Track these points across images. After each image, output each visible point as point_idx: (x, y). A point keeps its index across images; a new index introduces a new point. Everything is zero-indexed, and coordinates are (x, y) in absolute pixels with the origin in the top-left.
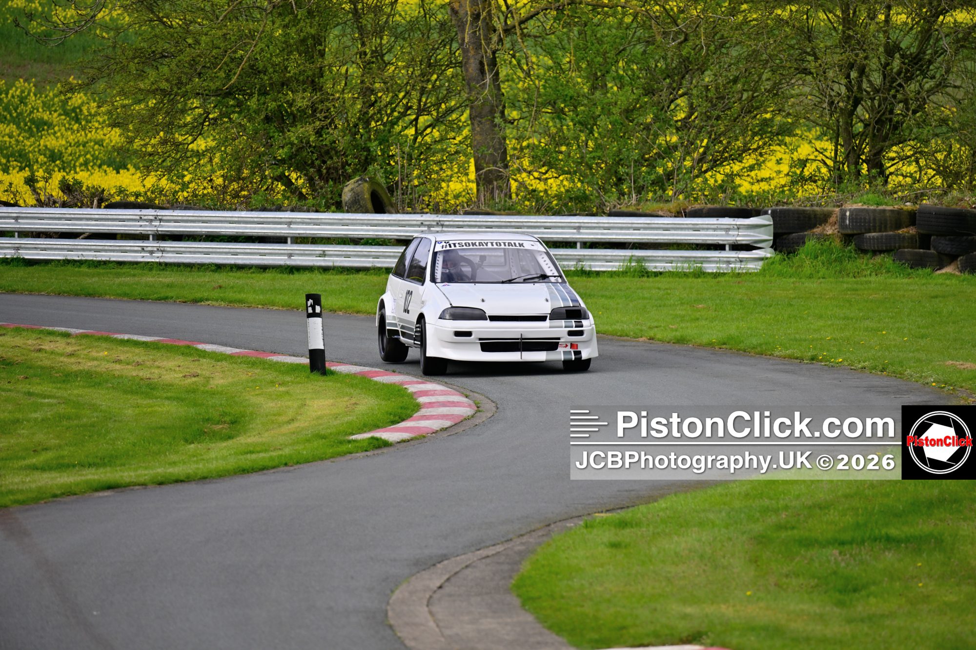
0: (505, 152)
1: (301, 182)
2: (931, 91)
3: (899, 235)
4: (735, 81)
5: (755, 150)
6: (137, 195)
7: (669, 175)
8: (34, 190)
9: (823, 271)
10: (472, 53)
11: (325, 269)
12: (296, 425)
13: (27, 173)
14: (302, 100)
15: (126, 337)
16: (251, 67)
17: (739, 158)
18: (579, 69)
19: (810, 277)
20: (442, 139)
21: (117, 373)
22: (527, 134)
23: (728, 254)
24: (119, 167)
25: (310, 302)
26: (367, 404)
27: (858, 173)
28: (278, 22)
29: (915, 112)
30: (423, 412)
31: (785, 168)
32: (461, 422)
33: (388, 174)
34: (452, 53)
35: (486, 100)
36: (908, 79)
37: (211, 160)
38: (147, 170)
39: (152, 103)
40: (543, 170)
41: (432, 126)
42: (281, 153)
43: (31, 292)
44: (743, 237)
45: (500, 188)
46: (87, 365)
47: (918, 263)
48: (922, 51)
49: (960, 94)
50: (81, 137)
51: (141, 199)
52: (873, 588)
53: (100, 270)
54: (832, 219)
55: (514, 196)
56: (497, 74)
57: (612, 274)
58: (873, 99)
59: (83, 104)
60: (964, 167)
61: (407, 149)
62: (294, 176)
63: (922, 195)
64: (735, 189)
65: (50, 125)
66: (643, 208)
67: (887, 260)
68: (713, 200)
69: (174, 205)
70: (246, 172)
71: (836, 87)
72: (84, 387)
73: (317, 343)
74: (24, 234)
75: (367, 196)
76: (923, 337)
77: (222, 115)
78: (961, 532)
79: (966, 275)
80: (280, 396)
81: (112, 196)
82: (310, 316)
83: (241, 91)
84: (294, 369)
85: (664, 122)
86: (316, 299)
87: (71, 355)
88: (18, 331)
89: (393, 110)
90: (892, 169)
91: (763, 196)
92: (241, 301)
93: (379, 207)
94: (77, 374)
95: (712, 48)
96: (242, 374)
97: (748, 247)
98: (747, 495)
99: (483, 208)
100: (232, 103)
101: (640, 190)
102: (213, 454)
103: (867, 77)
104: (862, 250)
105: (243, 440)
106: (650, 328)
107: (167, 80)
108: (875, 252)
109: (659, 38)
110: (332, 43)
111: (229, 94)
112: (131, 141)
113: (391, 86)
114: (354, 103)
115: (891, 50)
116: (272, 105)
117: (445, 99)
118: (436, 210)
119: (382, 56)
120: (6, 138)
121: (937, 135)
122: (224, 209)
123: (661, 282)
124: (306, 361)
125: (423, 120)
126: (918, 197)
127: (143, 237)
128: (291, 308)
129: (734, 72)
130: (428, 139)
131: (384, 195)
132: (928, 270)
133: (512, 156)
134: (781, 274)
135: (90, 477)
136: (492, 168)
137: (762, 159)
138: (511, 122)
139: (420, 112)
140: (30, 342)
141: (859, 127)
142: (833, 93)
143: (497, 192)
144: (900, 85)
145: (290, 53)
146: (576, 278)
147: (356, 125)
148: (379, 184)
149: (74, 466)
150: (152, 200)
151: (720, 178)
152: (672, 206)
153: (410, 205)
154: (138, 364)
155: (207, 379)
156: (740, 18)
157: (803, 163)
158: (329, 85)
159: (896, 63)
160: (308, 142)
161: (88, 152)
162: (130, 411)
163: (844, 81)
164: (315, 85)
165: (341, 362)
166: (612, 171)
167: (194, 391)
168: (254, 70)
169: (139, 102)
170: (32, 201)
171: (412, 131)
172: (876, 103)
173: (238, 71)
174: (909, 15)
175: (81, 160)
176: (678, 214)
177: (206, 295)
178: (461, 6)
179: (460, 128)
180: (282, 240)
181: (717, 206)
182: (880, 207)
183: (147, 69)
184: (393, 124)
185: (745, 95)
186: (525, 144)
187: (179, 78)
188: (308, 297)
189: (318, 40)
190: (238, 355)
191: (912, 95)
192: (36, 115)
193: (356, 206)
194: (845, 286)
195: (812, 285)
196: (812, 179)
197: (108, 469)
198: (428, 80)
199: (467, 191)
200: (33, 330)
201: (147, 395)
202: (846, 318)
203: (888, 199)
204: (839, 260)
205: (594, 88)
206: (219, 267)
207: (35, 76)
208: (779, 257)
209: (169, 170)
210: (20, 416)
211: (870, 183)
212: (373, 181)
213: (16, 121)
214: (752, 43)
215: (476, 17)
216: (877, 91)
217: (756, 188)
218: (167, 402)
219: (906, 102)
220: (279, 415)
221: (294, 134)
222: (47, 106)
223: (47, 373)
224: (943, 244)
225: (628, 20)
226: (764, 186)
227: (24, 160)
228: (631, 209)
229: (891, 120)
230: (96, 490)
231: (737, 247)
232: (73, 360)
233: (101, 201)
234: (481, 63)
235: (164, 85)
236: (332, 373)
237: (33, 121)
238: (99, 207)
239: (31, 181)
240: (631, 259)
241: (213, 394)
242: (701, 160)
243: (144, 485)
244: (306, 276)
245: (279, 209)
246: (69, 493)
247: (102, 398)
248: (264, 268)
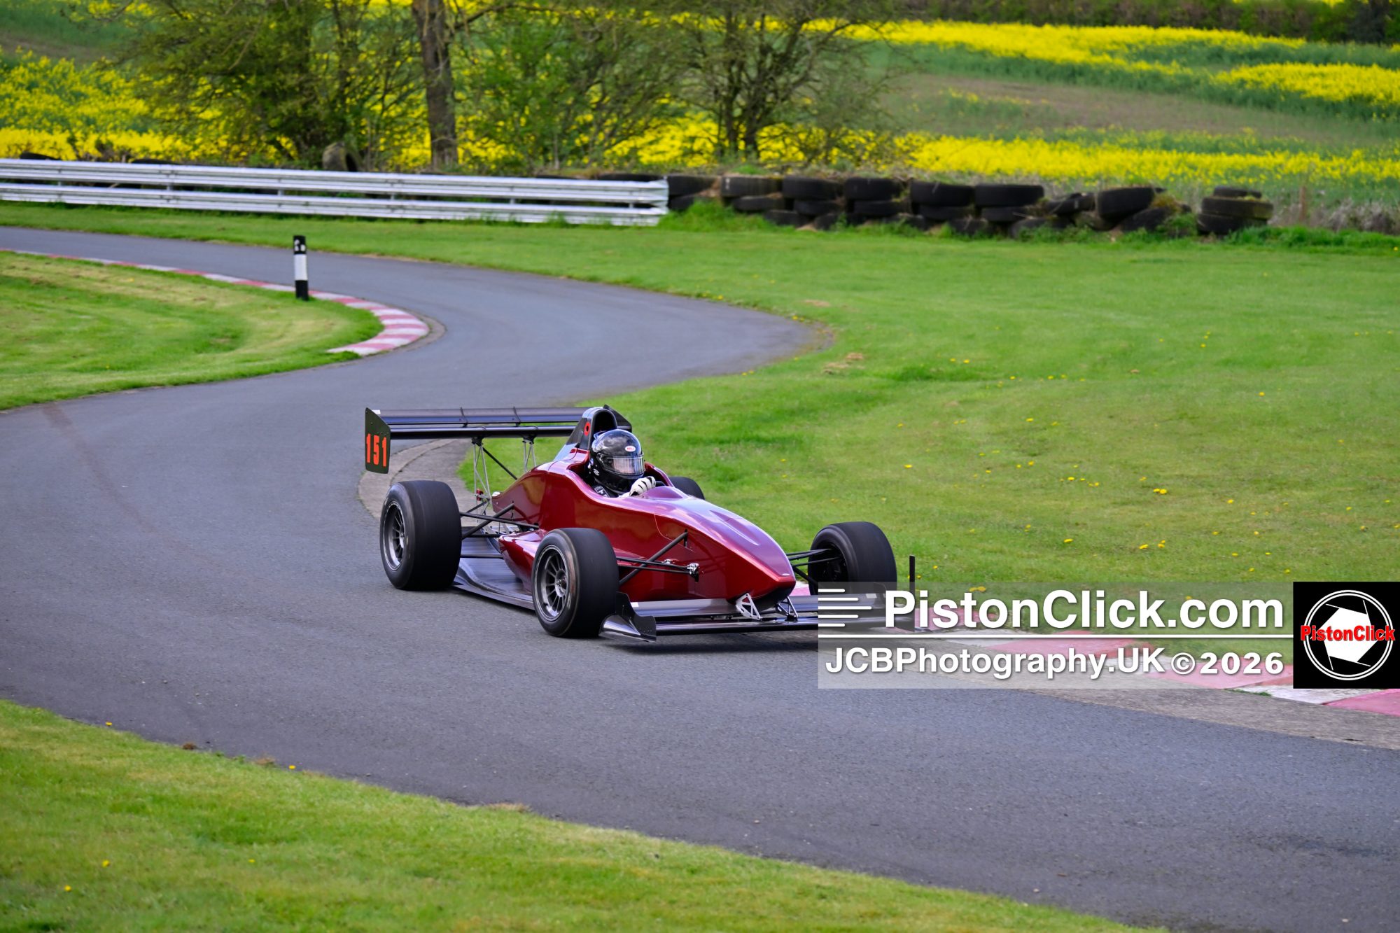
0: (453, 127)
1: (289, 146)
2: (796, 84)
3: (768, 199)
4: (640, 72)
5: (655, 128)
6: (158, 153)
7: (585, 147)
8: (75, 148)
9: (707, 226)
10: (428, 45)
11: (308, 217)
12: (284, 340)
13: (67, 135)
14: (292, 79)
15: (148, 267)
16: (251, 52)
17: (641, 133)
18: (514, 60)
19: (697, 230)
20: (404, 114)
21: (140, 296)
22: (471, 111)
23: (632, 211)
24: (142, 131)
25: (297, 242)
26: (341, 325)
27: (736, 148)
28: (274, 15)
29: (783, 100)
30: (386, 332)
31: (678, 143)
32: (417, 341)
33: (360, 141)
34: (412, 44)
35: (439, 83)
36: (779, 74)
37: (217, 126)
38: (166, 134)
39: (170, 79)
40: (485, 140)
41: (397, 102)
42: (274, 122)
43: (71, 229)
44: (642, 198)
45: (450, 154)
46: (116, 289)
47: (783, 221)
48: (789, 51)
49: (819, 87)
50: (111, 106)
51: (161, 157)
52: (746, 478)
53: (126, 213)
54: (715, 185)
55: (460, 162)
56: (448, 63)
57: (538, 225)
58: (749, 89)
59: (113, 80)
60: (821, 145)
61: (375, 121)
62: (284, 141)
63: (788, 167)
64: (638, 158)
65: (86, 96)
66: (563, 174)
67: (759, 219)
68: (620, 168)
69: (187, 162)
70: (246, 137)
71: (720, 78)
72: (113, 307)
73: (302, 275)
74: (67, 183)
75: (343, 158)
76: (786, 280)
77: (227, 91)
78: (816, 436)
79: (821, 232)
80: (271, 317)
81: (136, 154)
82: (297, 253)
83: (243, 72)
84: (283, 295)
85: (581, 103)
86: (302, 240)
87: (103, 281)
88: (60, 260)
89: (365, 89)
90: (763, 146)
91: (660, 166)
92: (240, 241)
93: (352, 167)
94: (107, 297)
95: (622, 45)
96: (242, 299)
97: (647, 206)
98: (646, 403)
99: (437, 170)
100: (234, 81)
101: (561, 158)
102: (218, 362)
103: (745, 71)
104: (739, 211)
105: (242, 351)
106: (569, 269)
107: (183, 61)
108: (750, 212)
109: (580, 37)
110: (316, 32)
111: (233, 73)
112: (152, 110)
113: (364, 70)
114: (333, 84)
115: (765, 50)
116: (267, 83)
117: (406, 82)
118: (398, 170)
119: (356, 45)
120: (51, 107)
121: (800, 120)
122: (227, 165)
123: (579, 233)
124: (293, 289)
125: (390, 98)
126: (783, 169)
127: (161, 187)
128: (281, 247)
129: (639, 66)
130: (393, 114)
131: (356, 158)
132: (790, 227)
133: (460, 129)
134: (674, 228)
135: (119, 378)
136: (443, 137)
137: (659, 136)
138: (459, 101)
139: (387, 91)
140: (70, 270)
141: (737, 112)
142: (717, 84)
143: (447, 158)
144: (772, 79)
145: (282, 42)
146: (510, 228)
147: (334, 101)
148: (352, 149)
149: (106, 369)
150: (169, 158)
151: (626, 150)
152: (588, 171)
153: (377, 166)
154: (157, 289)
155: (213, 302)
156: (644, 22)
157: (692, 139)
158: (314, 67)
159: (769, 61)
160: (296, 114)
161: (116, 120)
162: (151, 327)
163: (726, 74)
164: (301, 67)
165: (321, 291)
166: (538, 142)
167: (202, 312)
168: (253, 55)
169: (159, 79)
170: (72, 156)
171: (378, 107)
172: (752, 92)
173: (241, 55)
174: (780, 21)
175: (111, 125)
176: (592, 178)
177: (212, 235)
178: (420, 7)
179: (418, 106)
180: (273, 192)
181: (623, 172)
182: (755, 176)
183: (167, 52)
184: (364, 100)
185: (648, 84)
186: (470, 119)
187: (193, 61)
188: (296, 238)
189: (305, 31)
190: (238, 284)
191: (781, 87)
192: (75, 88)
193: (334, 166)
194: (725, 238)
195: (698, 237)
196: (700, 152)
197: (134, 372)
198: (393, 67)
199: (423, 156)
200: (72, 260)
201: (164, 314)
202: (725, 264)
203: (760, 169)
204: (720, 218)
205: (526, 75)
206: (223, 213)
207: (75, 56)
208: (673, 214)
209: (184, 134)
210: (61, 328)
211: (746, 157)
212: (348, 145)
213: (59, 92)
214: (653, 42)
215: (433, 16)
216: (753, 83)
217: (655, 159)
218: (180, 320)
219: (775, 92)
220: (271, 331)
221: (285, 107)
222: (85, 81)
223: (84, 295)
224: (803, 207)
225: (555, 21)
226: (660, 158)
227: (65, 123)
228: (555, 173)
229: (763, 106)
230: (124, 389)
231: (639, 205)
232: (104, 285)
233: (128, 157)
234: (436, 54)
235: (181, 66)
236: (313, 299)
237: (72, 93)
238: (127, 161)
239: (72, 141)
240: (554, 213)
241: (217, 314)
242: (612, 135)
243: (162, 385)
244: (293, 222)
245: (272, 167)
246: (102, 391)
247: (129, 316)
248: (259, 215)
